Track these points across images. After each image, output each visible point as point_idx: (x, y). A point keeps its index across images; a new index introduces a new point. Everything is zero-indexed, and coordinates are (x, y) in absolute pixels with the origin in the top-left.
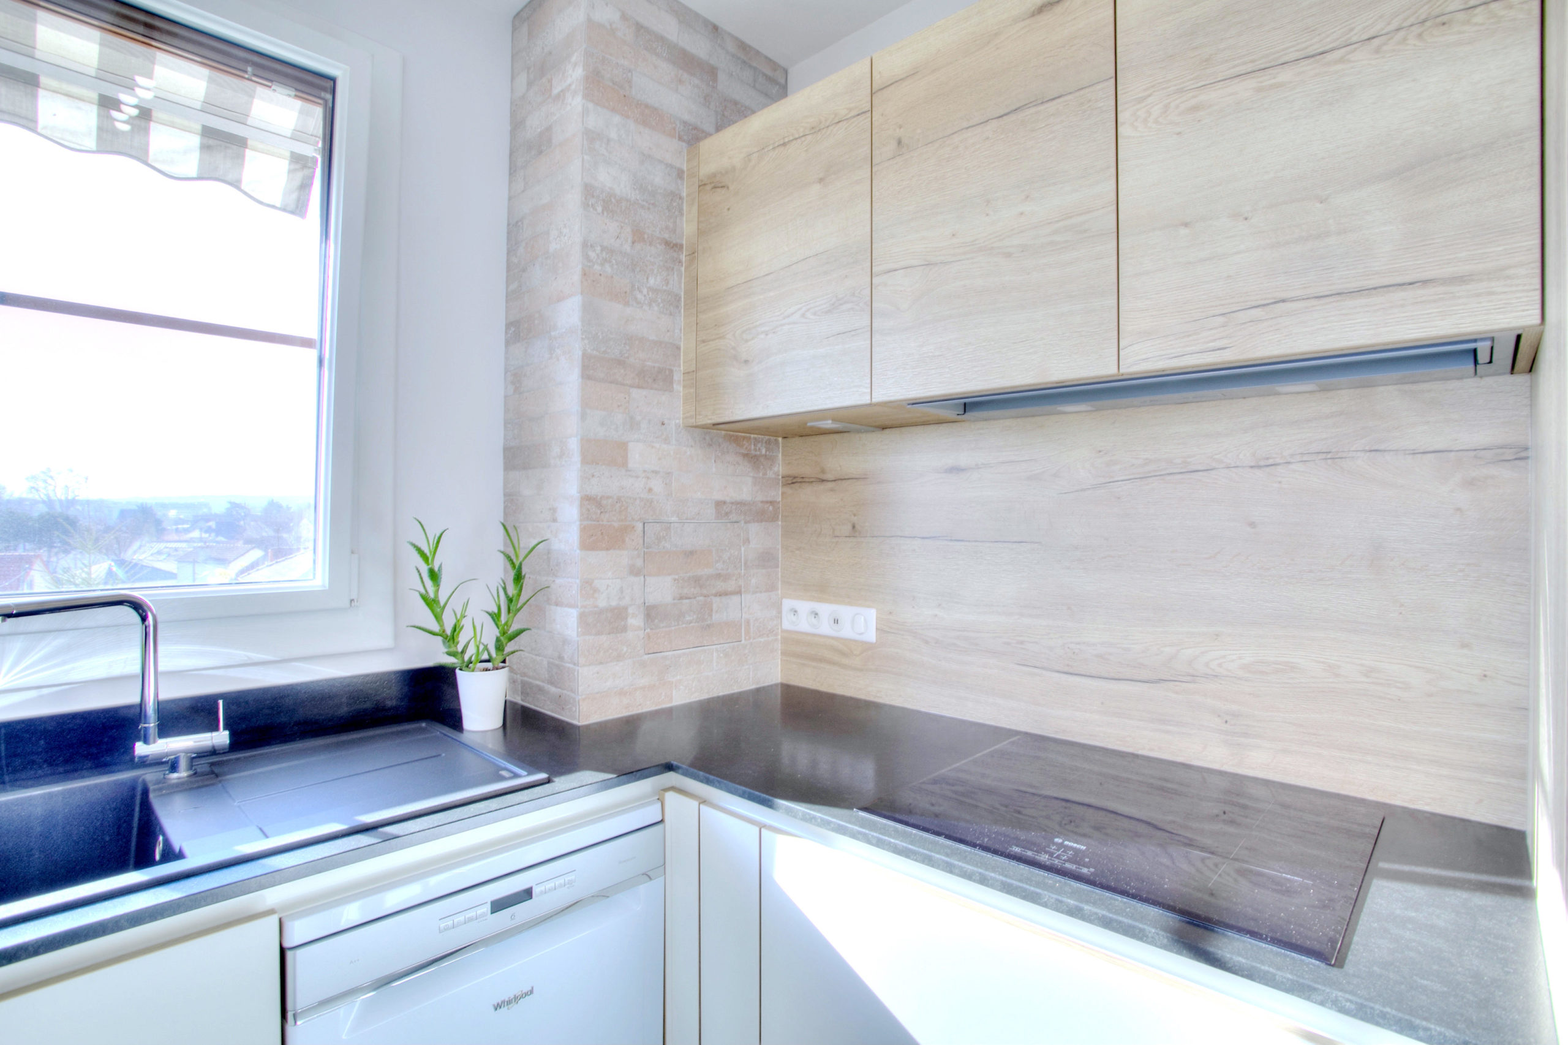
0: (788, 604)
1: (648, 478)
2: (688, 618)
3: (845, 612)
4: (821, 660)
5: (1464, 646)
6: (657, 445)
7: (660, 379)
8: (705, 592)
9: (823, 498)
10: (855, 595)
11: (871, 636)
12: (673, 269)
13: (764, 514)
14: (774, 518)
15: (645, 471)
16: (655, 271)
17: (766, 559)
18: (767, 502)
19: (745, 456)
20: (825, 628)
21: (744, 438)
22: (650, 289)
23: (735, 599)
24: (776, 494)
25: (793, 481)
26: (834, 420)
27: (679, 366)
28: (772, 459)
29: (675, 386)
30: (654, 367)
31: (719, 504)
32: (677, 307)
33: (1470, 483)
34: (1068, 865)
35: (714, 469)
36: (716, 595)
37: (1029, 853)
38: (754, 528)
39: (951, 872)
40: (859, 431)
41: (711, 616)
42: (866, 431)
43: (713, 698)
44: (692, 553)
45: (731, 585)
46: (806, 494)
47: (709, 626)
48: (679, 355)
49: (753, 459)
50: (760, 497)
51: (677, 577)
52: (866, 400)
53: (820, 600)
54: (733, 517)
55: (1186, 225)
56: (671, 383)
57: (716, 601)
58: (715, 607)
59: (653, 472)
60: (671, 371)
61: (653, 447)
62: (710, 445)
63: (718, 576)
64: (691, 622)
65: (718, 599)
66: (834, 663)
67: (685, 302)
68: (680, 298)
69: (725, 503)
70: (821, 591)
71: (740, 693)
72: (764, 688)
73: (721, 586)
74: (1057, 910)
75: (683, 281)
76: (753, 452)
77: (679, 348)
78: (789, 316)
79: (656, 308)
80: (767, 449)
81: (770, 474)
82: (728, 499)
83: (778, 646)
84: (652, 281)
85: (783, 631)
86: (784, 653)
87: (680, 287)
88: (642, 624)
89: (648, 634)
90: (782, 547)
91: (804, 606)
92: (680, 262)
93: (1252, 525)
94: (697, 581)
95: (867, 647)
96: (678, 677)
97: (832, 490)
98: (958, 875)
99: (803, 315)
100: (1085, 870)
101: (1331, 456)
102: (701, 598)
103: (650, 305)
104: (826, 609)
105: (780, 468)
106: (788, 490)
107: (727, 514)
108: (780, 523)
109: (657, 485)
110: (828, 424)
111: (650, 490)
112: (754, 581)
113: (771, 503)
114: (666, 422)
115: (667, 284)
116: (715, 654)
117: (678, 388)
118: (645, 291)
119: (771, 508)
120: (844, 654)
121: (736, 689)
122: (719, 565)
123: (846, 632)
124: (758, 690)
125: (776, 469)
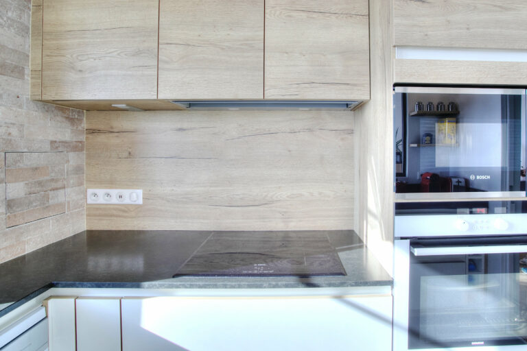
0: (90, 191)
1: (8, 127)
2: (35, 204)
3: (126, 192)
4: (112, 216)
5: (341, 183)
6: (14, 109)
7: (18, 71)
8: (45, 189)
9: (113, 140)
10: (131, 184)
11: (140, 202)
12: (24, 11)
13: (77, 147)
14: (82, 150)
15: (6, 123)
16: (12, 9)
17: (78, 170)
18: (78, 142)
19: (67, 118)
20: (114, 200)
21: (67, 109)
22: (8, 18)
23: (62, 191)
24: (83, 138)
25: (92, 132)
26: (127, 105)
27: (28, 66)
28: (80, 121)
29: (26, 77)
30: (12, 64)
31: (52, 142)
32: (27, 33)
33: (342, 139)
34: (265, 272)
35: (49, 124)
36: (51, 190)
37: (250, 272)
38: (71, 155)
39: (226, 288)
40: (134, 111)
41: (48, 201)
42: (137, 111)
43: (50, 245)
44: (36, 169)
45: (59, 184)
46: (101, 138)
47: (47, 207)
48: (28, 60)
49: (72, 120)
50: (74, 140)
51: (27, 182)
52: (155, 97)
53: (111, 188)
54: (60, 149)
55: (287, 53)
56: (23, 75)
57: (51, 193)
58: (50, 197)
59: (11, 124)
60: (23, 68)
61: (11, 110)
62: (47, 111)
63: (52, 180)
64: (36, 206)
65: (52, 192)
66: (120, 216)
67: (32, 31)
68: (29, 29)
69: (55, 142)
70: (111, 183)
71: (65, 239)
72: (78, 234)
73: (54, 185)
74: (270, 288)
75: (31, 19)
76: (71, 116)
77: (28, 56)
78: (109, 53)
79: (13, 31)
80: (79, 116)
81: (80, 128)
82: (58, 140)
83: (85, 212)
84: (10, 14)
85: (87, 204)
86: (88, 215)
87: (29, 23)
88: (4, 211)
89: (9, 216)
90: (86, 164)
91: (101, 192)
92: (29, 8)
93: (290, 151)
94: (40, 183)
95: (138, 206)
96: (29, 238)
97: (117, 136)
98: (230, 288)
99: (118, 54)
100: (271, 272)
101: (310, 130)
102: (43, 193)
103: (9, 27)
104: (114, 192)
105: (85, 125)
106: (90, 136)
107: (57, 147)
108: (85, 152)
109: (14, 131)
110: (123, 106)
111: (10, 134)
112: (71, 181)
113: (81, 142)
114: (20, 96)
115: (21, 18)
116: (51, 221)
117: (28, 78)
118: (5, 19)
119: (80, 145)
120: (124, 211)
121: (63, 238)
122: (53, 174)
123: (126, 201)
124: (75, 236)
125: (83, 125)
